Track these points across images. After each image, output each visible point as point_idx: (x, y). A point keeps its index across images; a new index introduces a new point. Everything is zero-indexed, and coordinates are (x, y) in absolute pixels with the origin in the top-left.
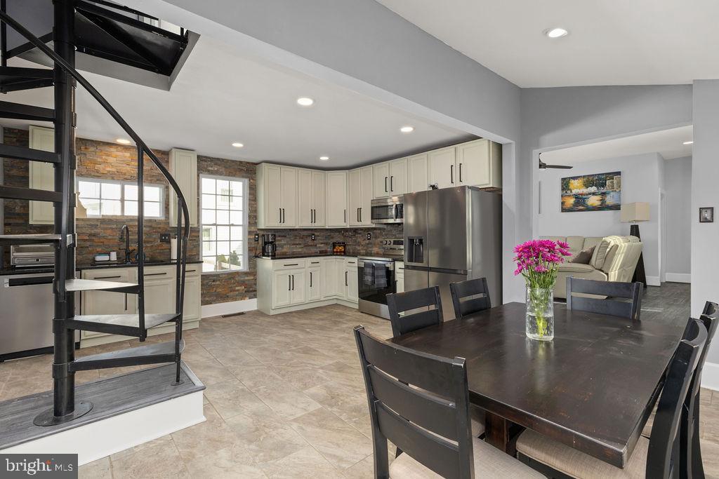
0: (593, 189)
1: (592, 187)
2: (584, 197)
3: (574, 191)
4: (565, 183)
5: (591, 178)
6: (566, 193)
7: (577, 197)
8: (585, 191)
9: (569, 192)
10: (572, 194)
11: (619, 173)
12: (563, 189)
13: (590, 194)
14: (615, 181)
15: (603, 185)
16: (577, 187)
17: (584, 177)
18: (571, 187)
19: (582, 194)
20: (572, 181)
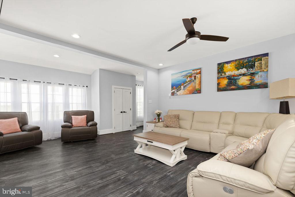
0: (244, 71)
1: (242, 69)
2: (236, 78)
3: (228, 74)
4: (221, 67)
5: (241, 62)
6: (221, 75)
7: (229, 78)
8: (237, 72)
9: (223, 74)
10: (225, 76)
11: (267, 55)
12: (219, 73)
13: (240, 75)
14: (263, 62)
15: (253, 66)
16: (230, 70)
17: (236, 60)
18: (225, 70)
19: (234, 76)
20: (226, 65)
